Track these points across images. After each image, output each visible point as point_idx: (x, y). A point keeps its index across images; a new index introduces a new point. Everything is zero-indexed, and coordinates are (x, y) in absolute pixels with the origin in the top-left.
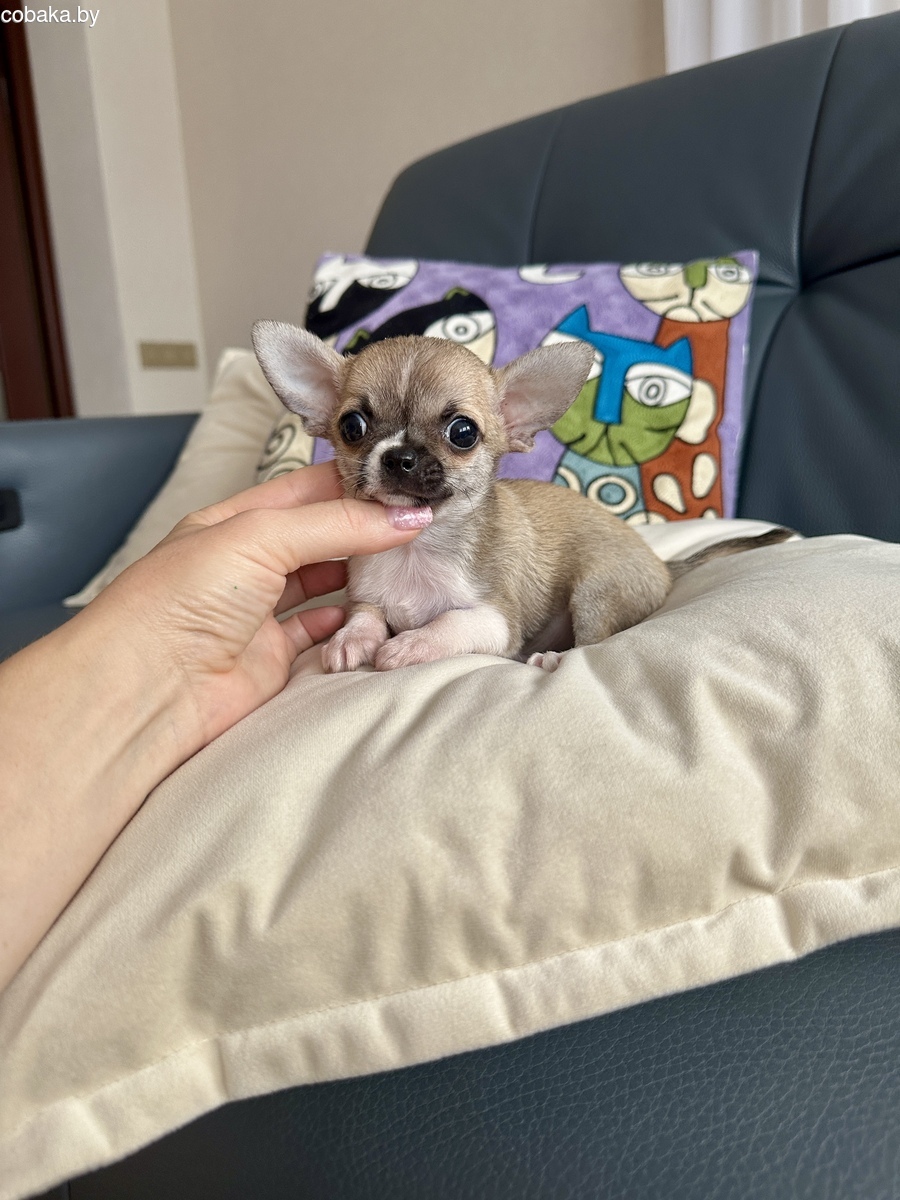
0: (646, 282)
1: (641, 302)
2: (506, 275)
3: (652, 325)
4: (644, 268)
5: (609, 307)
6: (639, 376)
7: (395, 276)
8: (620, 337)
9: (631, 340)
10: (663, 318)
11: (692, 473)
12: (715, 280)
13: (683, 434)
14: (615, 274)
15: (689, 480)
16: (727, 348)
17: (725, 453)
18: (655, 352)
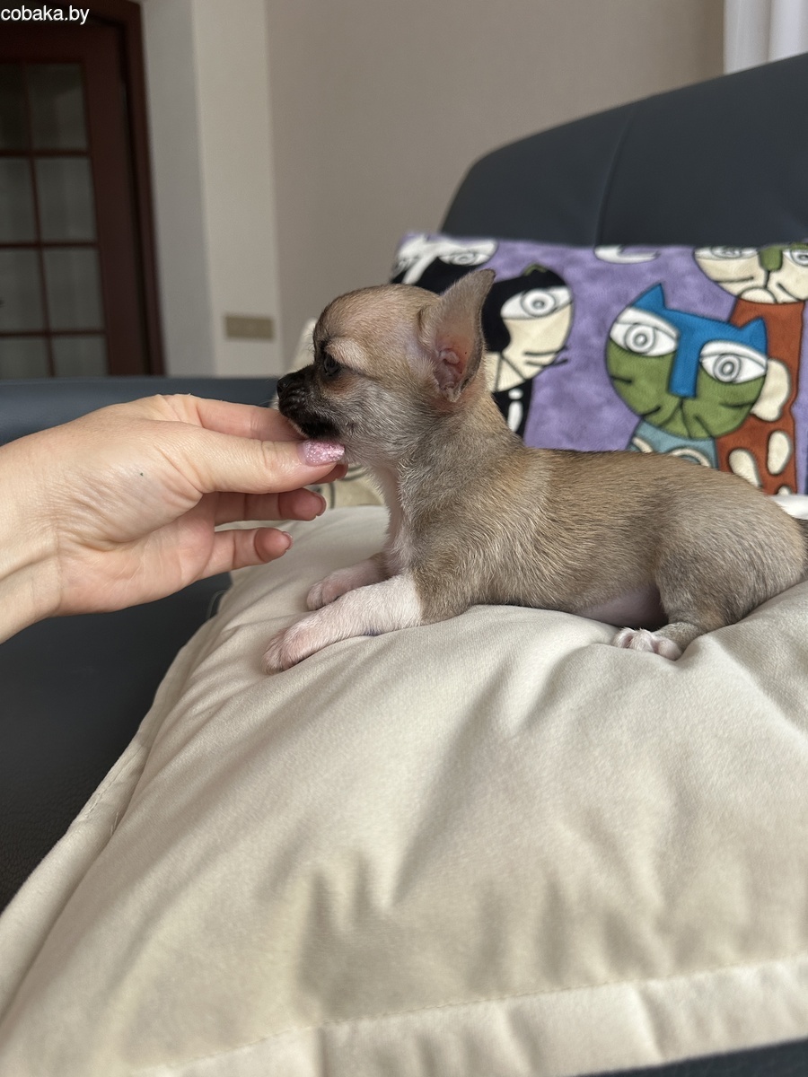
0: (722, 264)
1: (717, 282)
2: (583, 254)
3: (727, 305)
4: (719, 251)
5: (684, 286)
6: (714, 353)
7: (475, 253)
8: (695, 315)
9: (706, 319)
10: (738, 298)
11: (767, 450)
12: (792, 264)
13: (758, 411)
14: (690, 256)
15: (765, 457)
16: (802, 330)
17: (799, 432)
18: (730, 332)
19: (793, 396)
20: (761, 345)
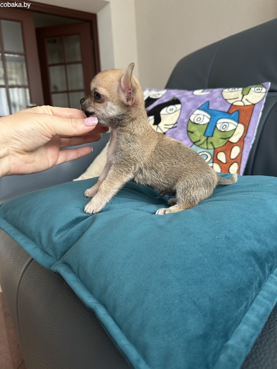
0: (229, 94)
1: (226, 100)
2: (188, 93)
3: (228, 107)
4: (230, 89)
5: (216, 102)
7: (159, 94)
8: (217, 111)
9: (221, 111)
10: (232, 104)
11: (231, 152)
12: (253, 92)
13: (231, 140)
14: (221, 92)
15: (229, 154)
16: (252, 113)
17: (246, 146)
18: (227, 115)
19: (245, 135)
20: (237, 119)
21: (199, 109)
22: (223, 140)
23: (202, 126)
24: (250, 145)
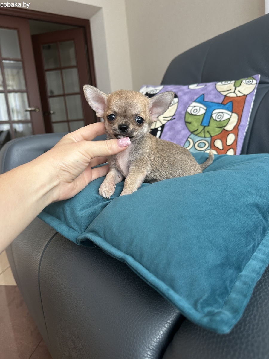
0: (222, 86)
1: (220, 92)
2: (185, 88)
3: (222, 98)
4: (223, 83)
5: (210, 94)
6: (216, 113)
7: (156, 90)
8: (212, 102)
9: (216, 103)
10: (226, 96)
11: (227, 139)
12: (244, 84)
13: (226, 128)
14: (215, 85)
15: (226, 141)
16: (244, 104)
17: (240, 133)
18: (222, 106)
19: (239, 123)
20: (231, 110)
21: (195, 101)
22: (219, 129)
23: (198, 116)
24: (244, 133)
